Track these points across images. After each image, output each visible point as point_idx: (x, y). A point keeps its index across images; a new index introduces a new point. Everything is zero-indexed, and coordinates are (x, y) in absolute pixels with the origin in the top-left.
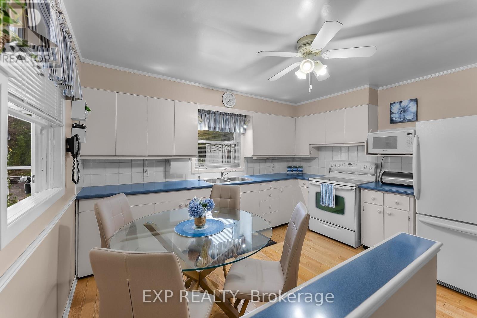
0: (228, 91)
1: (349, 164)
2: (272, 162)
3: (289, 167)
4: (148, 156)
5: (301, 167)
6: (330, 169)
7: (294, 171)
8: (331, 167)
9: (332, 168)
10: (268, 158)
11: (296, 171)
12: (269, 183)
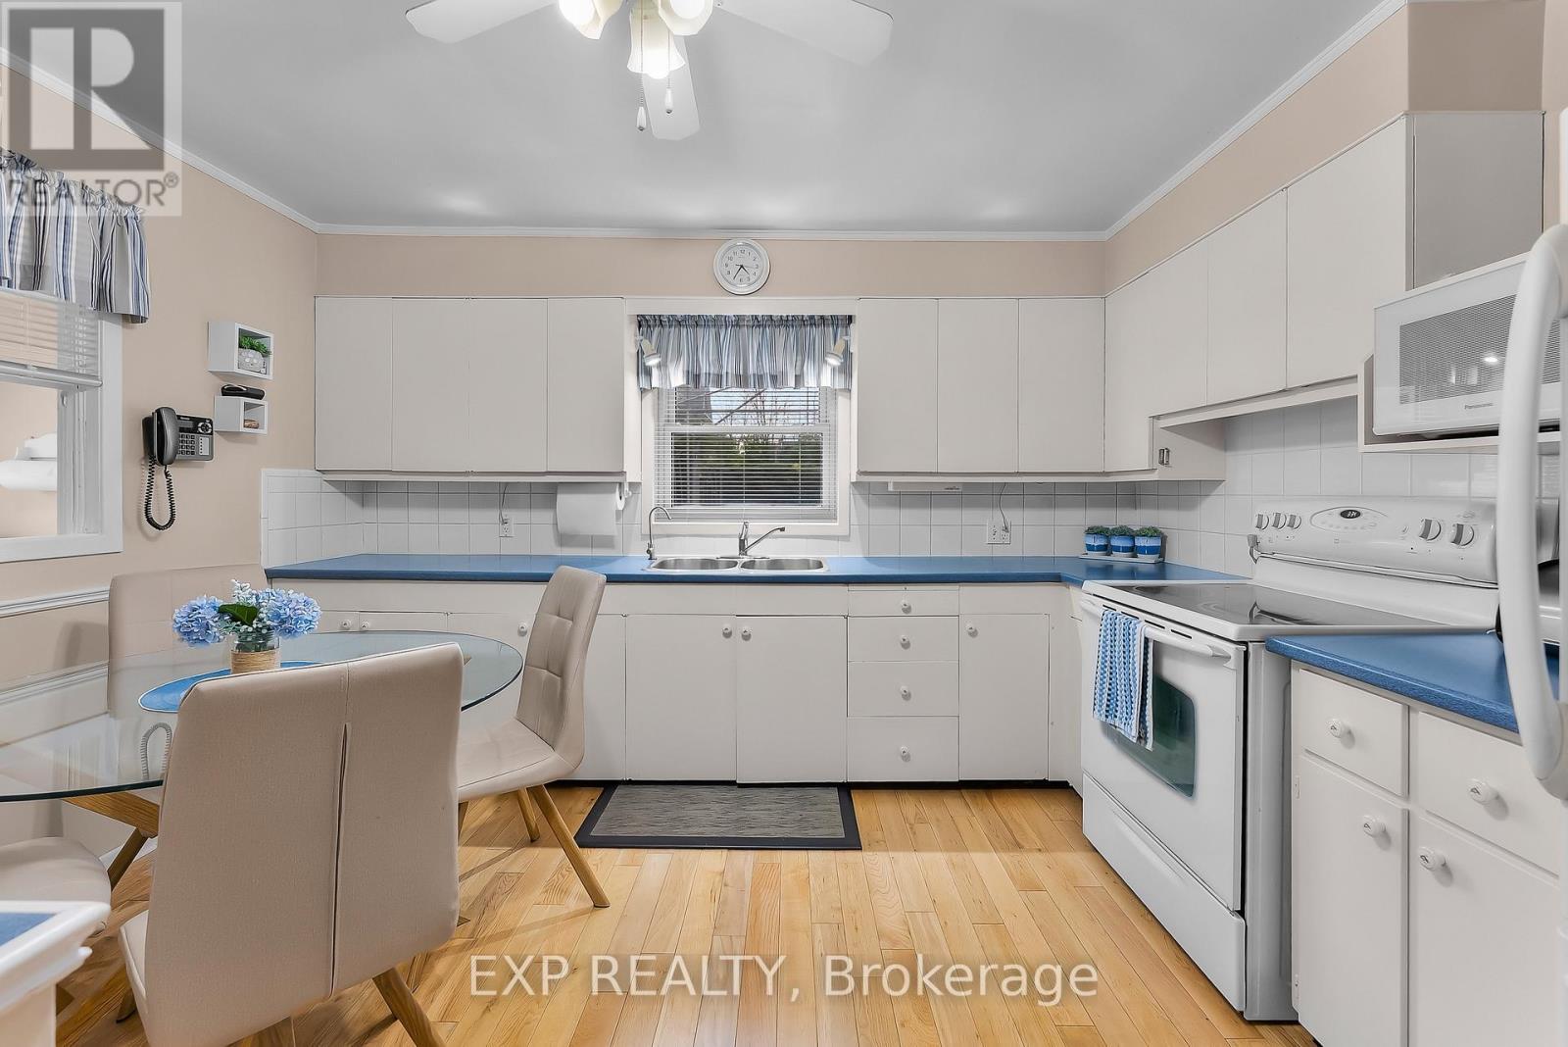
0: (737, 235)
1: (1344, 514)
2: (997, 504)
3: (1092, 531)
4: (473, 473)
5: (1154, 533)
6: (1255, 542)
7: (1117, 549)
8: (1256, 531)
9: (1267, 536)
10: (952, 487)
11: (1125, 550)
12: (902, 587)
